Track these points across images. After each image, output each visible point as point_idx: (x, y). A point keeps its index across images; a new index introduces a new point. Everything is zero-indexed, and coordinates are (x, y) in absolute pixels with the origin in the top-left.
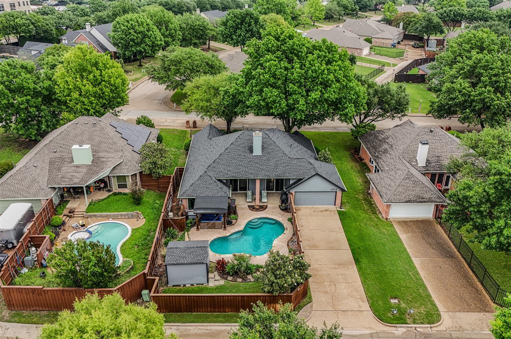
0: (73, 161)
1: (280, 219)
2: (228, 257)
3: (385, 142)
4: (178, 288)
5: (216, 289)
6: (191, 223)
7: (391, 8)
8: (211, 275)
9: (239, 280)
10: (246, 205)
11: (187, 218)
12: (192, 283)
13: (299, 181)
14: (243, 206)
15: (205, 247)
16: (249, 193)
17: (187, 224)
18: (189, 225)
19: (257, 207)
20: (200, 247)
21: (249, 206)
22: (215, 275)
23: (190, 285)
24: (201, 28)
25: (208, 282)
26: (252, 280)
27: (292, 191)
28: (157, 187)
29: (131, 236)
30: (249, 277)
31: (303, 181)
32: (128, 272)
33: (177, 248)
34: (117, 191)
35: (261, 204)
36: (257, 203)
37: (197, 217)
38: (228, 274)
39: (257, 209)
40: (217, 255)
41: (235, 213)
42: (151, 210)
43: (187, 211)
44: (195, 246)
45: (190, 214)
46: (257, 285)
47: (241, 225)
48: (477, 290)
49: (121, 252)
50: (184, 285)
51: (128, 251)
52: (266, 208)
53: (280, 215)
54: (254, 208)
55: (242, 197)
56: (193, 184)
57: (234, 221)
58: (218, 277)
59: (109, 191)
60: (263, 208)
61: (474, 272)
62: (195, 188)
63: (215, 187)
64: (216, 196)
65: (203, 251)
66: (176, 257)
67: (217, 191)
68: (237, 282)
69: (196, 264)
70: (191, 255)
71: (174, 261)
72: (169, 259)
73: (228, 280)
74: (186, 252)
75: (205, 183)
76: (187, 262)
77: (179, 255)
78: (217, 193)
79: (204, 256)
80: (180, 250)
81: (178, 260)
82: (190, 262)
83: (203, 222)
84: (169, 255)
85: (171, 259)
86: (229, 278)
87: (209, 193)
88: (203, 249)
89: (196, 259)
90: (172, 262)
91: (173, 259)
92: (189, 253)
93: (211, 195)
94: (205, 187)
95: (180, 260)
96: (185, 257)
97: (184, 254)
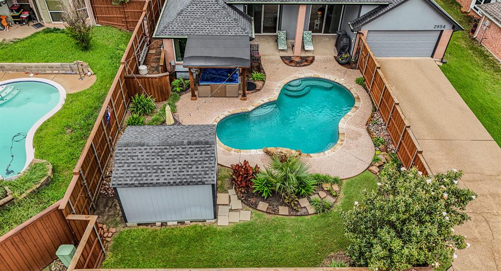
1: (341, 81)
2: (255, 156)
4: (149, 228)
5: (234, 232)
6: (181, 85)
8: (222, 198)
9: (284, 210)
10: (277, 56)
11: (173, 76)
12: (180, 219)
13: (380, 9)
14: (272, 57)
15: (207, 143)
16: (282, 35)
17: (173, 87)
18: (178, 89)
19: (298, 60)
20: (197, 143)
21: (282, 57)
22: (230, 197)
23: (176, 223)
25: (215, 217)
26: (311, 210)
27: (364, 30)
28: (123, 22)
29: (64, 107)
30: (304, 202)
31: (388, 8)
32: (37, 193)
33: (143, 145)
34: (52, 26)
35: (304, 55)
36: (298, 52)
37: (192, 74)
38: (259, 194)
39: (297, 63)
40: (233, 151)
41: (259, 69)
42: (110, 60)
43: (173, 64)
44: (185, 142)
45: (179, 68)
46: (322, 222)
47: (272, 90)
49: (34, 142)
50: (164, 224)
51: (47, 142)
52: (312, 62)
53: (339, 73)
54: (291, 61)
55: (268, 43)
56: (182, 11)
57: (259, 84)
58: (237, 204)
59: (39, 25)
60: (306, 61)
62: (186, 19)
63: (224, 18)
64: (227, 34)
65: (204, 152)
66: (139, 168)
67: (227, 25)
68: (279, 216)
69: (189, 184)
70: (177, 163)
71: (135, 179)
72: (121, 173)
73: (259, 210)
74: (163, 154)
75: (205, 10)
76: (165, 181)
77: (145, 162)
78: (227, 30)
79: (205, 166)
80: (148, 150)
81: (144, 175)
82: (172, 181)
83: (203, 85)
84: (123, 162)
85: (127, 173)
86: (261, 205)
87: (213, 30)
88: (203, 149)
89: (187, 173)
90: (129, 181)
91: (132, 173)
92: (170, 158)
93: (217, 32)
94: (206, 17)
95: (149, 175)
96: (161, 167)
97: (158, 159)
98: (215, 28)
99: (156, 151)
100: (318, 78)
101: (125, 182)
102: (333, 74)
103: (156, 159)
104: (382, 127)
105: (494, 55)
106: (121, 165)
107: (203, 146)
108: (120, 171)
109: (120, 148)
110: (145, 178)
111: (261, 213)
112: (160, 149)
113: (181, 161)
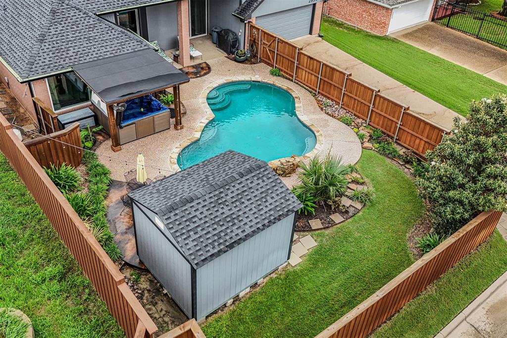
1: (257, 78)
5: (314, 264)
12: (250, 283)
15: (260, 167)
18: (89, 145)
19: (192, 70)
20: (249, 171)
23: (248, 290)
25: (288, 258)
27: (253, 17)
30: (346, 202)
35: (193, 63)
37: (113, 113)
39: (195, 73)
44: (235, 175)
45: (66, 118)
47: (200, 109)
52: (209, 68)
53: (247, 72)
56: (44, 36)
60: (202, 68)
62: (56, 45)
63: (108, 33)
64: (122, 53)
65: (265, 178)
66: (210, 229)
67: (117, 42)
68: (338, 226)
69: (279, 220)
70: (247, 203)
71: (216, 244)
72: (195, 246)
73: (315, 230)
74: (224, 200)
75: (76, 29)
76: (252, 230)
77: (211, 219)
78: (120, 47)
79: (278, 192)
80: (203, 204)
81: (222, 234)
82: (260, 226)
83: (126, 126)
84: (184, 231)
85: (202, 242)
86: (314, 224)
87: (101, 51)
88: (261, 176)
89: (268, 209)
90: (211, 250)
91: (207, 239)
92: (235, 201)
93: (108, 53)
94: (82, 37)
95: (229, 231)
96: (234, 216)
97: (222, 208)
98: (103, 48)
99: (212, 200)
100: (233, 82)
101: (209, 254)
102: (243, 74)
103: (220, 209)
104: (335, 107)
105: (346, 22)
106: (185, 236)
107: (258, 172)
108: (191, 244)
109: (166, 217)
110: (228, 238)
111: (319, 231)
112: (214, 196)
113: (250, 199)
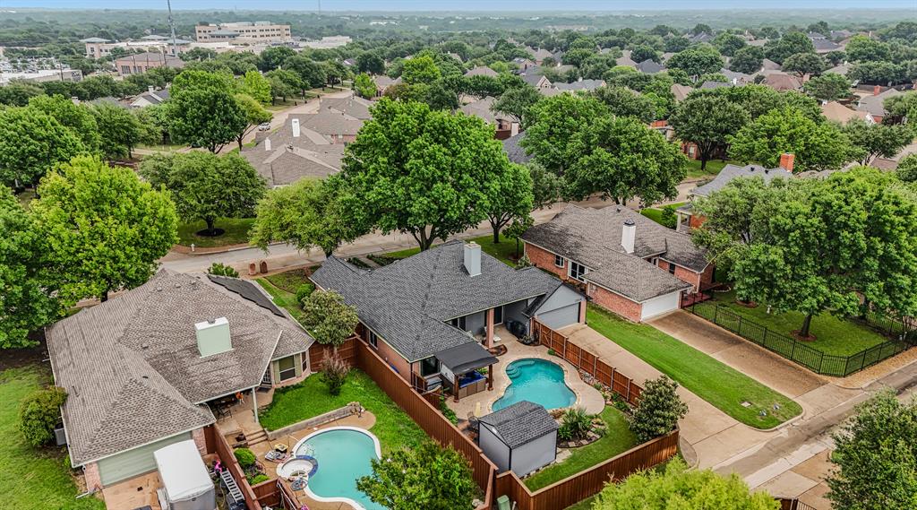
0: (198, 353)
3: (568, 235)
7: (366, 81)
9: (584, 442)
13: (540, 300)
18: (442, 398)
19: (494, 350)
20: (534, 409)
23: (535, 472)
24: (126, 125)
25: (555, 458)
26: (598, 437)
29: (381, 439)
30: (590, 434)
31: (548, 297)
34: (279, 386)
36: (491, 344)
39: (497, 353)
47: (501, 378)
48: (793, 367)
50: (529, 474)
52: (505, 349)
53: (533, 352)
60: (501, 349)
61: (772, 351)
62: (425, 341)
63: (451, 333)
66: (517, 434)
67: (456, 338)
68: (585, 446)
72: (511, 440)
73: (571, 447)
74: (522, 422)
75: (434, 331)
76: (536, 436)
77: (517, 430)
79: (549, 420)
82: (539, 434)
83: (464, 387)
84: (506, 433)
86: (571, 444)
89: (543, 427)
90: (519, 442)
91: (516, 438)
92: (528, 423)
94: (438, 336)
95: (525, 435)
96: (527, 429)
97: (522, 425)
100: (522, 359)
102: (529, 353)
104: (591, 378)
106: (506, 436)
109: (498, 427)
110: (525, 438)
111: (574, 448)
113: (535, 422)
